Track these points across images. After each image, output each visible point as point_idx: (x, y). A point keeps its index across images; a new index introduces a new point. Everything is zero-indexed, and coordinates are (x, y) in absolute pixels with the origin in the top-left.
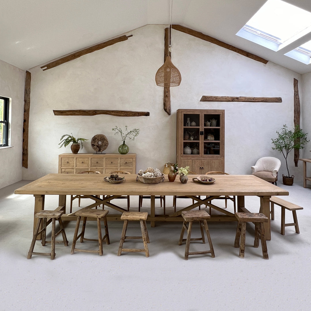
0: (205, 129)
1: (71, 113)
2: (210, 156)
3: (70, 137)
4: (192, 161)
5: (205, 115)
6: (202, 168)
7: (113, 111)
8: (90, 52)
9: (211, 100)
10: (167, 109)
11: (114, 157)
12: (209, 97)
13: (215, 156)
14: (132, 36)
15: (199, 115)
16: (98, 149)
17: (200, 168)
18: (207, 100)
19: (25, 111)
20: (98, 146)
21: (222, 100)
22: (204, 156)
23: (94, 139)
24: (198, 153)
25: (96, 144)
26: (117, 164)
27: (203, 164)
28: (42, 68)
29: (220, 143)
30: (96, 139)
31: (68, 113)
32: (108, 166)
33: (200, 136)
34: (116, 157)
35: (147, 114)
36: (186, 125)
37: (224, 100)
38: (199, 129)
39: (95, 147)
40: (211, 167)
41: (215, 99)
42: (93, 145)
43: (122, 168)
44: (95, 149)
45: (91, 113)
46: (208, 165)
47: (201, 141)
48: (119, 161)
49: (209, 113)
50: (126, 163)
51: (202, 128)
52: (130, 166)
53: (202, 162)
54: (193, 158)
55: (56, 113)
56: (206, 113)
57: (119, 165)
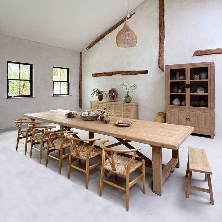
0: (191, 82)
1: (100, 75)
2: (197, 108)
3: (98, 90)
4: (179, 112)
5: (191, 68)
6: (188, 119)
7: (123, 72)
8: (109, 33)
9: (204, 54)
10: (161, 67)
11: (119, 104)
12: (202, 51)
13: (203, 109)
14: (134, 13)
15: (185, 69)
16: (112, 98)
17: (187, 119)
18: (199, 54)
19: (80, 76)
20: (112, 96)
21: (217, 53)
22: (191, 108)
23: (110, 91)
24: (185, 105)
25: (111, 95)
26: (121, 109)
27: (190, 115)
28: (86, 49)
29: (209, 96)
30: (111, 91)
31: (99, 75)
32: (116, 110)
33: (186, 88)
34: (120, 104)
35: (146, 72)
36: (175, 79)
37: (220, 52)
38: (185, 82)
39: (111, 97)
40: (198, 119)
41: (208, 52)
42: (110, 96)
43: (124, 112)
44: (111, 98)
45: (110, 74)
46: (194, 117)
47: (188, 93)
48: (122, 108)
49: (195, 67)
50: (127, 109)
51: (188, 81)
52: (129, 112)
53: (188, 113)
54: (179, 109)
55: (93, 75)
56: (192, 67)
57: (122, 110)
